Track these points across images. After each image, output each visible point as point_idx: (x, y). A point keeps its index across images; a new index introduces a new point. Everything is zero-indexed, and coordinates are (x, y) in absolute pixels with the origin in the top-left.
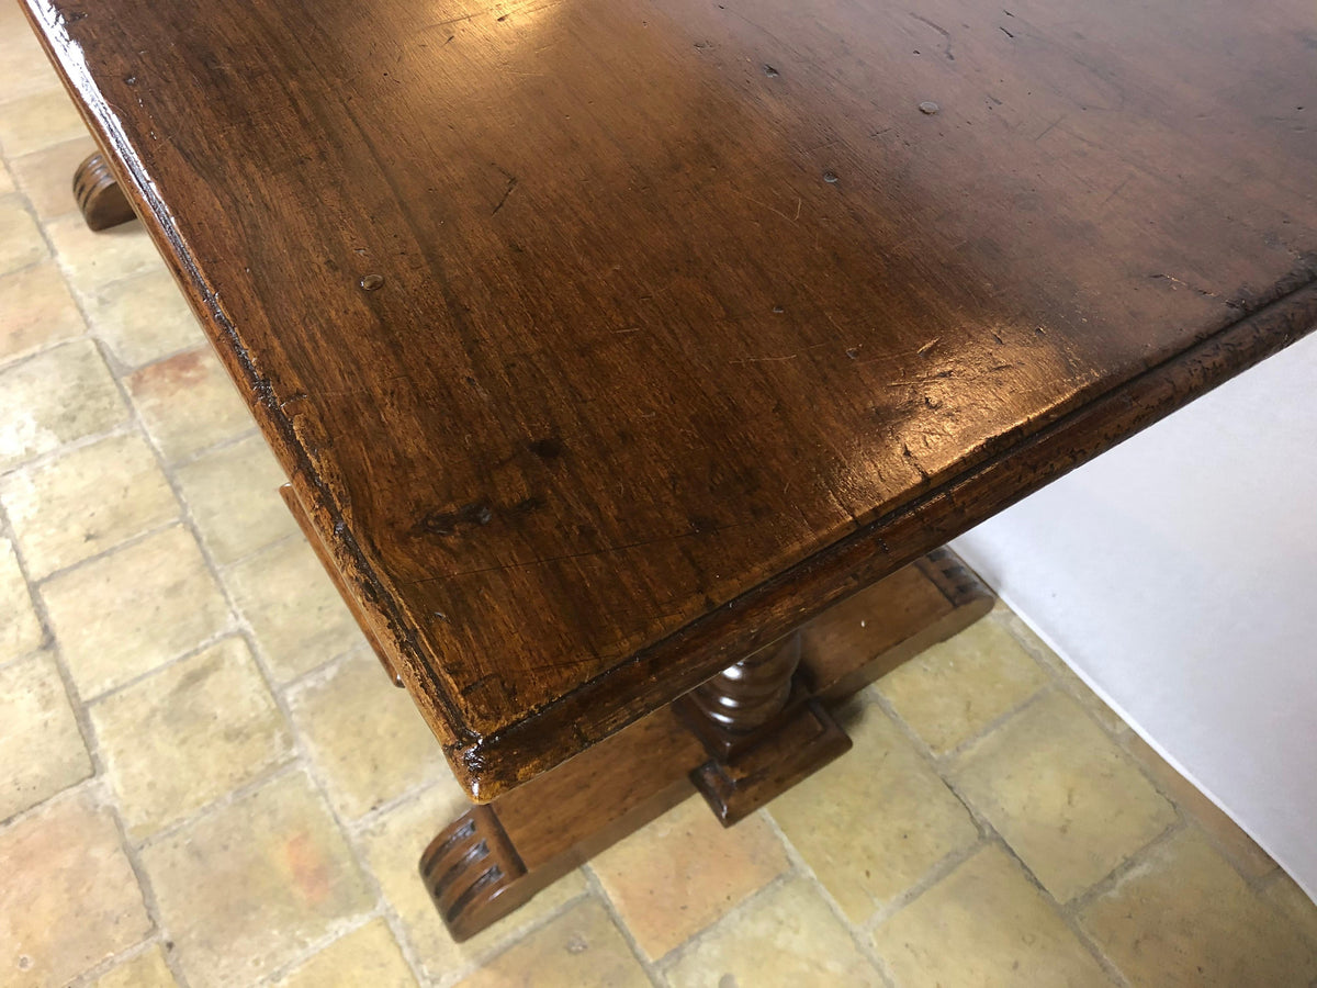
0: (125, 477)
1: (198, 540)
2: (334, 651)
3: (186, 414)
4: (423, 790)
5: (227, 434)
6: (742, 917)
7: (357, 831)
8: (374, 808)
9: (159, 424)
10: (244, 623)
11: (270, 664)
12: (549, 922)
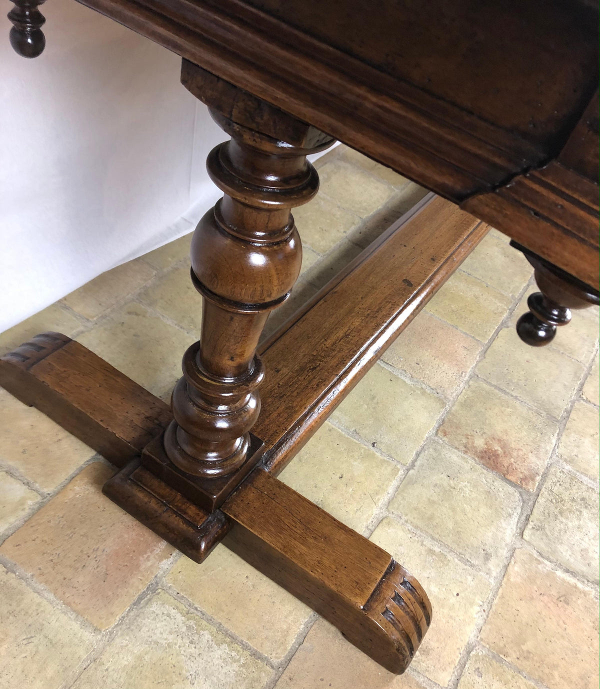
5: (518, 404)
9: (543, 445)
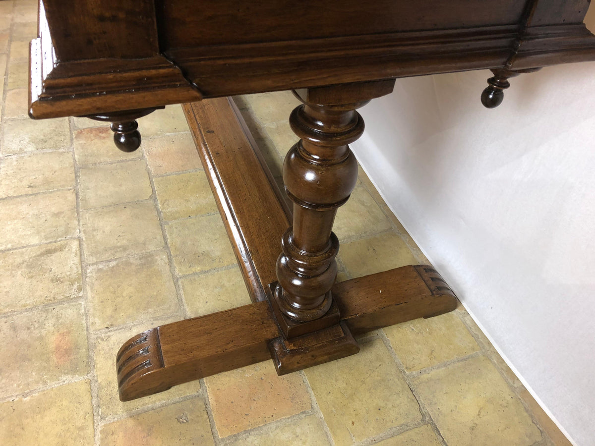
0: (57, 166)
1: (77, 197)
2: (118, 255)
3: (94, 149)
4: (135, 325)
5: (109, 160)
6: (277, 427)
7: (95, 336)
8: (107, 328)
9: (81, 151)
10: (82, 235)
11: (86, 253)
12: (173, 404)
